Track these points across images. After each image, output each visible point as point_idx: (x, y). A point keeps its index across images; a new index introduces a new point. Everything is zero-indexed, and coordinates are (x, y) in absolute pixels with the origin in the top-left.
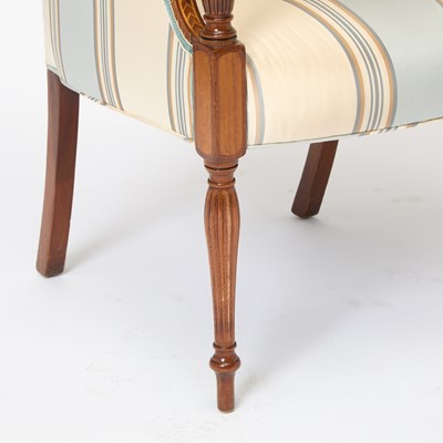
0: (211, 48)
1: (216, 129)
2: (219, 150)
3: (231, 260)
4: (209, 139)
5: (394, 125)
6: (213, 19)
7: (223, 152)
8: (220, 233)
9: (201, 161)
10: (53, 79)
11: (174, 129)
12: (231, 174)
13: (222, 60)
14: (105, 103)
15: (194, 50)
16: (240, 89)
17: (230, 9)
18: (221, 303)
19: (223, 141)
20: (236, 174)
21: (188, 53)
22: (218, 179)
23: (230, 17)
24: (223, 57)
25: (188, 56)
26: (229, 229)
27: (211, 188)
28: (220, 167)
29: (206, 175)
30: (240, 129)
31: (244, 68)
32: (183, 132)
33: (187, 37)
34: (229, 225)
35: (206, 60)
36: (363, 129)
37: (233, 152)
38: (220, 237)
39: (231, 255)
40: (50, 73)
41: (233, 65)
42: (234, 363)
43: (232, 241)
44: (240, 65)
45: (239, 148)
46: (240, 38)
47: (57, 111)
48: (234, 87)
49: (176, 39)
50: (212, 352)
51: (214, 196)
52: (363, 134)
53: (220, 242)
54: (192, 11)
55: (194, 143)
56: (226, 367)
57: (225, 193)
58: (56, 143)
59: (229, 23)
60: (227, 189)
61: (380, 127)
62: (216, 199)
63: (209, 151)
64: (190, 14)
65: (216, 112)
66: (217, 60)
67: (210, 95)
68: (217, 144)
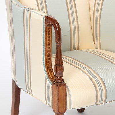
1: (58, 106)
2: (59, 111)
4: (56, 108)
5: (106, 102)
6: (57, 77)
7: (60, 111)
11: (47, 103)
14: (28, 93)
17: (62, 74)
21: (51, 85)
23: (62, 76)
24: (60, 87)
25: (51, 86)
30: (65, 105)
31: (66, 89)
32: (49, 104)
33: (50, 80)
35: (56, 88)
36: (98, 103)
37: (63, 111)
40: (13, 81)
41: (63, 89)
48: (63, 95)
52: (98, 105)
58: (14, 99)
59: (62, 78)
61: (102, 103)
63: (56, 111)
64: (51, 74)
65: (58, 101)
66: (59, 88)
67: (56, 97)
68: (59, 109)
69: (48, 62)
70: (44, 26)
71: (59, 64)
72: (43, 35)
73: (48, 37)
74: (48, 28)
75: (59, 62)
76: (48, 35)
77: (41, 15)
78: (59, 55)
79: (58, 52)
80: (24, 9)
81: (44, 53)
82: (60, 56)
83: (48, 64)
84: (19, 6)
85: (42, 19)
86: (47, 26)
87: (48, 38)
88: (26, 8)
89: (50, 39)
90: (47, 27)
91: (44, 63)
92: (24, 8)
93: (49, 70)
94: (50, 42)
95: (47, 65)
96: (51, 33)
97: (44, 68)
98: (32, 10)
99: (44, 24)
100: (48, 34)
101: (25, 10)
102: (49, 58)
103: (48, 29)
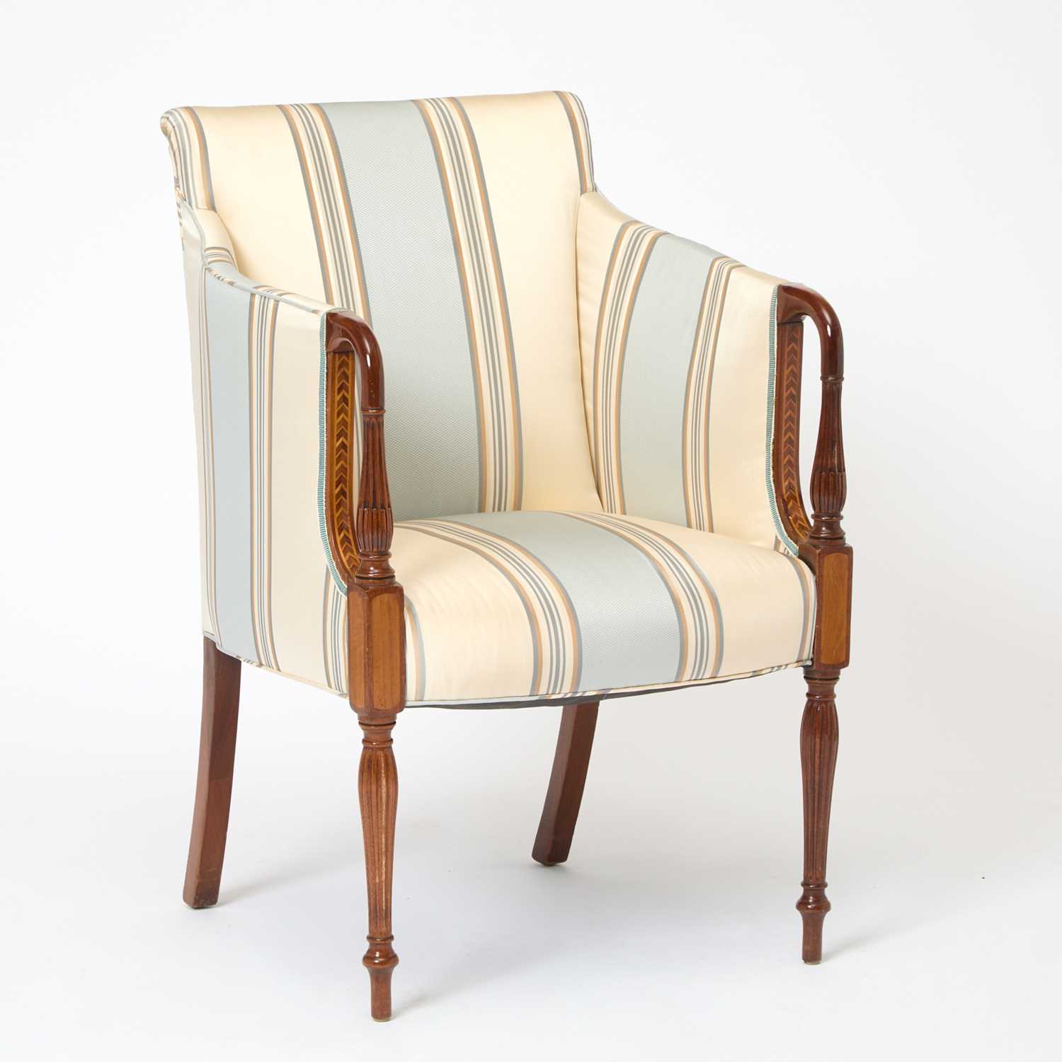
0: (364, 588)
1: (369, 679)
2: (372, 703)
3: (386, 833)
4: (361, 690)
6: (368, 556)
7: (377, 705)
8: (374, 800)
9: (354, 717)
10: (210, 645)
11: (330, 686)
12: (388, 732)
13: (377, 601)
14: (261, 665)
15: (348, 593)
16: (397, 635)
18: (375, 884)
19: (376, 693)
20: (394, 733)
21: (343, 595)
22: (373, 737)
23: (387, 555)
24: (378, 598)
25: (344, 599)
26: (384, 795)
27: (365, 748)
28: (374, 723)
29: (360, 734)
30: (397, 681)
31: (402, 611)
32: (339, 688)
33: (343, 578)
34: (384, 790)
35: (359, 600)
37: (391, 706)
38: (374, 804)
39: (387, 828)
40: (207, 640)
41: (390, 609)
42: (391, 959)
43: (387, 810)
44: (397, 607)
45: (397, 702)
46: (399, 579)
47: (213, 688)
48: (390, 633)
49: (333, 582)
50: (366, 946)
51: (367, 756)
53: (374, 809)
54: (352, 551)
55: (348, 698)
56: (381, 963)
57: (381, 753)
59: (386, 561)
60: (382, 749)
62: (370, 761)
63: (361, 706)
64: (349, 554)
65: (369, 659)
66: (370, 600)
67: (362, 640)
68: (370, 695)
69: (339, 506)
70: (322, 354)
71: (375, 499)
72: (321, 393)
73: (338, 398)
74: (337, 364)
75: (374, 492)
76: (340, 390)
77: (315, 312)
78: (374, 462)
79: (370, 450)
80: (253, 295)
81: (321, 468)
82: (378, 468)
83: (336, 515)
84: (231, 284)
85: (315, 325)
86: (334, 352)
87: (339, 403)
88: (260, 290)
89: (349, 409)
90: (334, 358)
91: (320, 510)
92: (254, 291)
93: (339, 539)
94: (348, 420)
95: (332, 516)
96: (349, 385)
97: (323, 531)
98: (283, 297)
99: (322, 345)
100: (337, 387)
101: (257, 299)
102: (342, 489)
103: (340, 367)
